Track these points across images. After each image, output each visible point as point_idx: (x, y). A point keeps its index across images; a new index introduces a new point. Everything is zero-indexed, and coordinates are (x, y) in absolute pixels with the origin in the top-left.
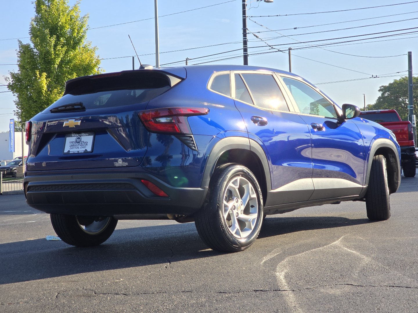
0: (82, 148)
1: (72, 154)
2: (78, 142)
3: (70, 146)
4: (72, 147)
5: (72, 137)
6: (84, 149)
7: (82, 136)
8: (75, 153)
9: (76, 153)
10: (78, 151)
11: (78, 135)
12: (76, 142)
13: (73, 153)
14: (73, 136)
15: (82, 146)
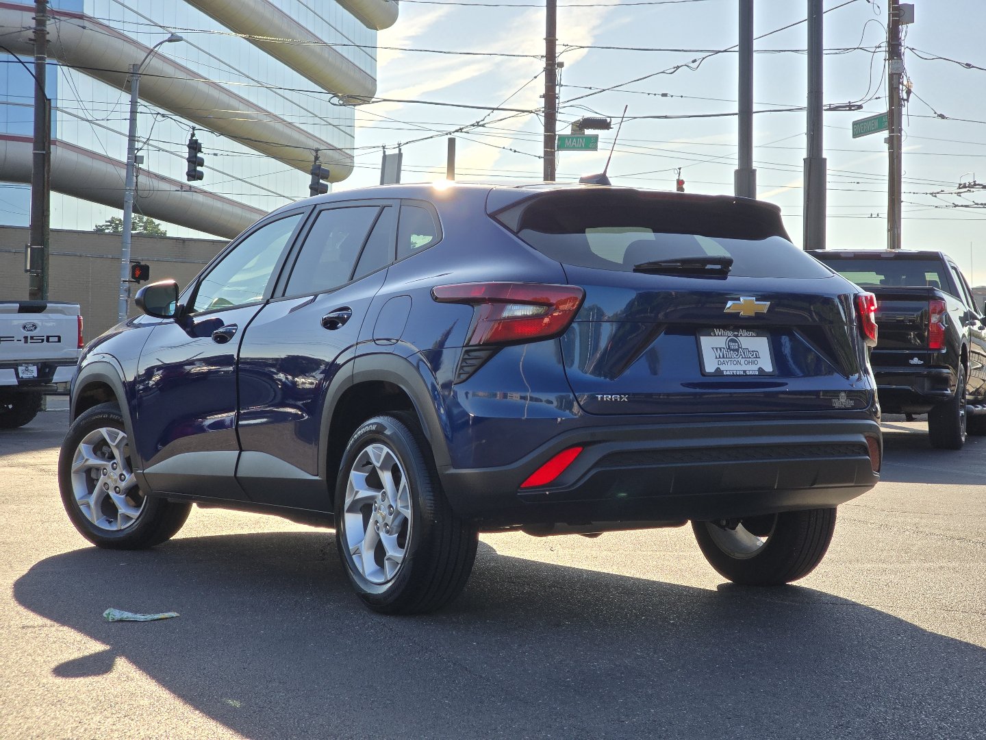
0: (749, 363)
1: (729, 375)
2: (734, 350)
3: (716, 358)
4: (722, 360)
5: (715, 335)
6: (755, 368)
7: (741, 335)
8: (737, 375)
9: (740, 375)
10: (745, 371)
11: (730, 333)
12: (730, 349)
13: (733, 375)
14: (718, 336)
15: (748, 360)
